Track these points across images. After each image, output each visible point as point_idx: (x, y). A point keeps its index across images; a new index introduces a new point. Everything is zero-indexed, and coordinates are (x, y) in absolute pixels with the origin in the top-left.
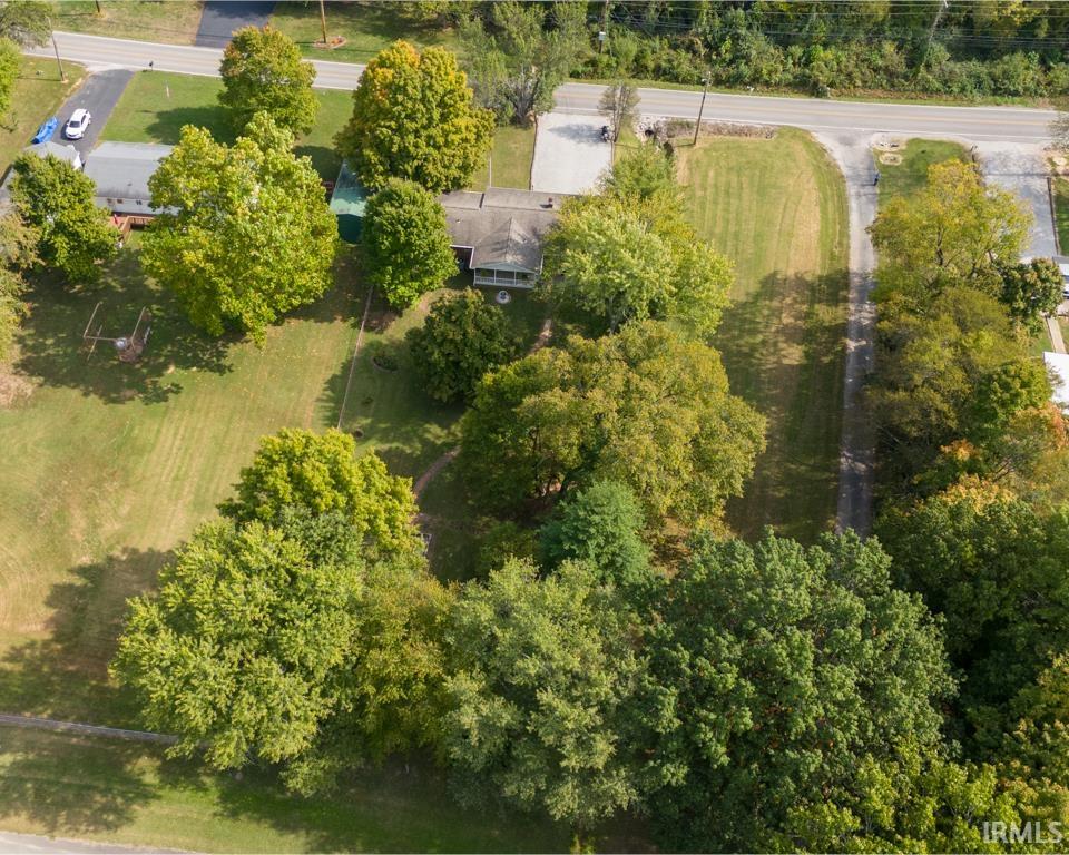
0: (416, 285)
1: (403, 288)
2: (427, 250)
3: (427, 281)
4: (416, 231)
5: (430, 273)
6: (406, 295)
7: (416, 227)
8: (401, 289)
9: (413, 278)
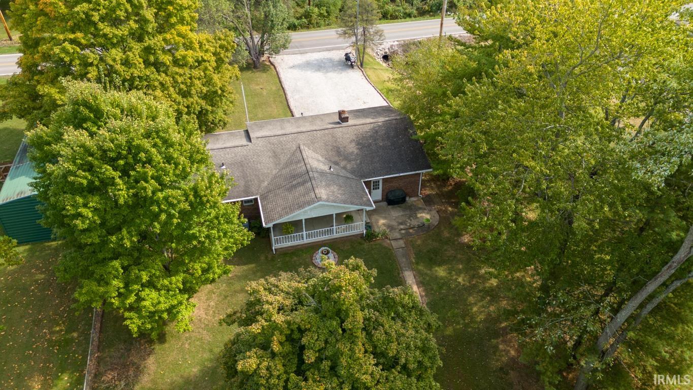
0: (177, 280)
1: (154, 294)
2: (186, 206)
3: (198, 267)
4: (150, 172)
5: (202, 251)
6: (162, 307)
7: (149, 161)
8: (150, 298)
9: (168, 270)
